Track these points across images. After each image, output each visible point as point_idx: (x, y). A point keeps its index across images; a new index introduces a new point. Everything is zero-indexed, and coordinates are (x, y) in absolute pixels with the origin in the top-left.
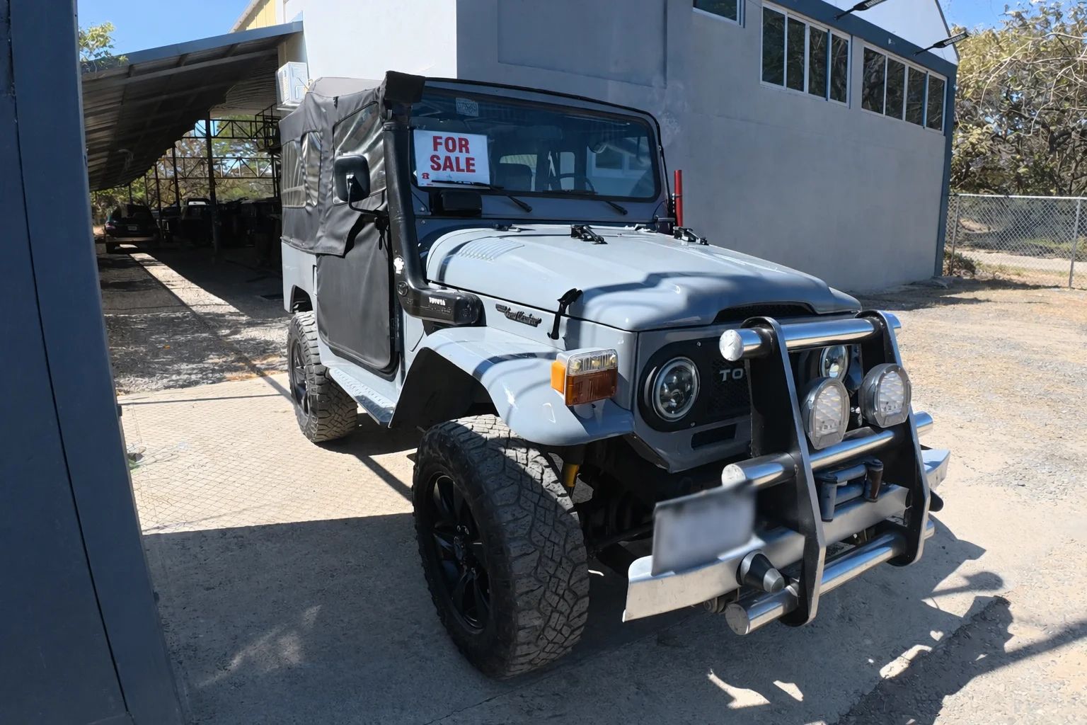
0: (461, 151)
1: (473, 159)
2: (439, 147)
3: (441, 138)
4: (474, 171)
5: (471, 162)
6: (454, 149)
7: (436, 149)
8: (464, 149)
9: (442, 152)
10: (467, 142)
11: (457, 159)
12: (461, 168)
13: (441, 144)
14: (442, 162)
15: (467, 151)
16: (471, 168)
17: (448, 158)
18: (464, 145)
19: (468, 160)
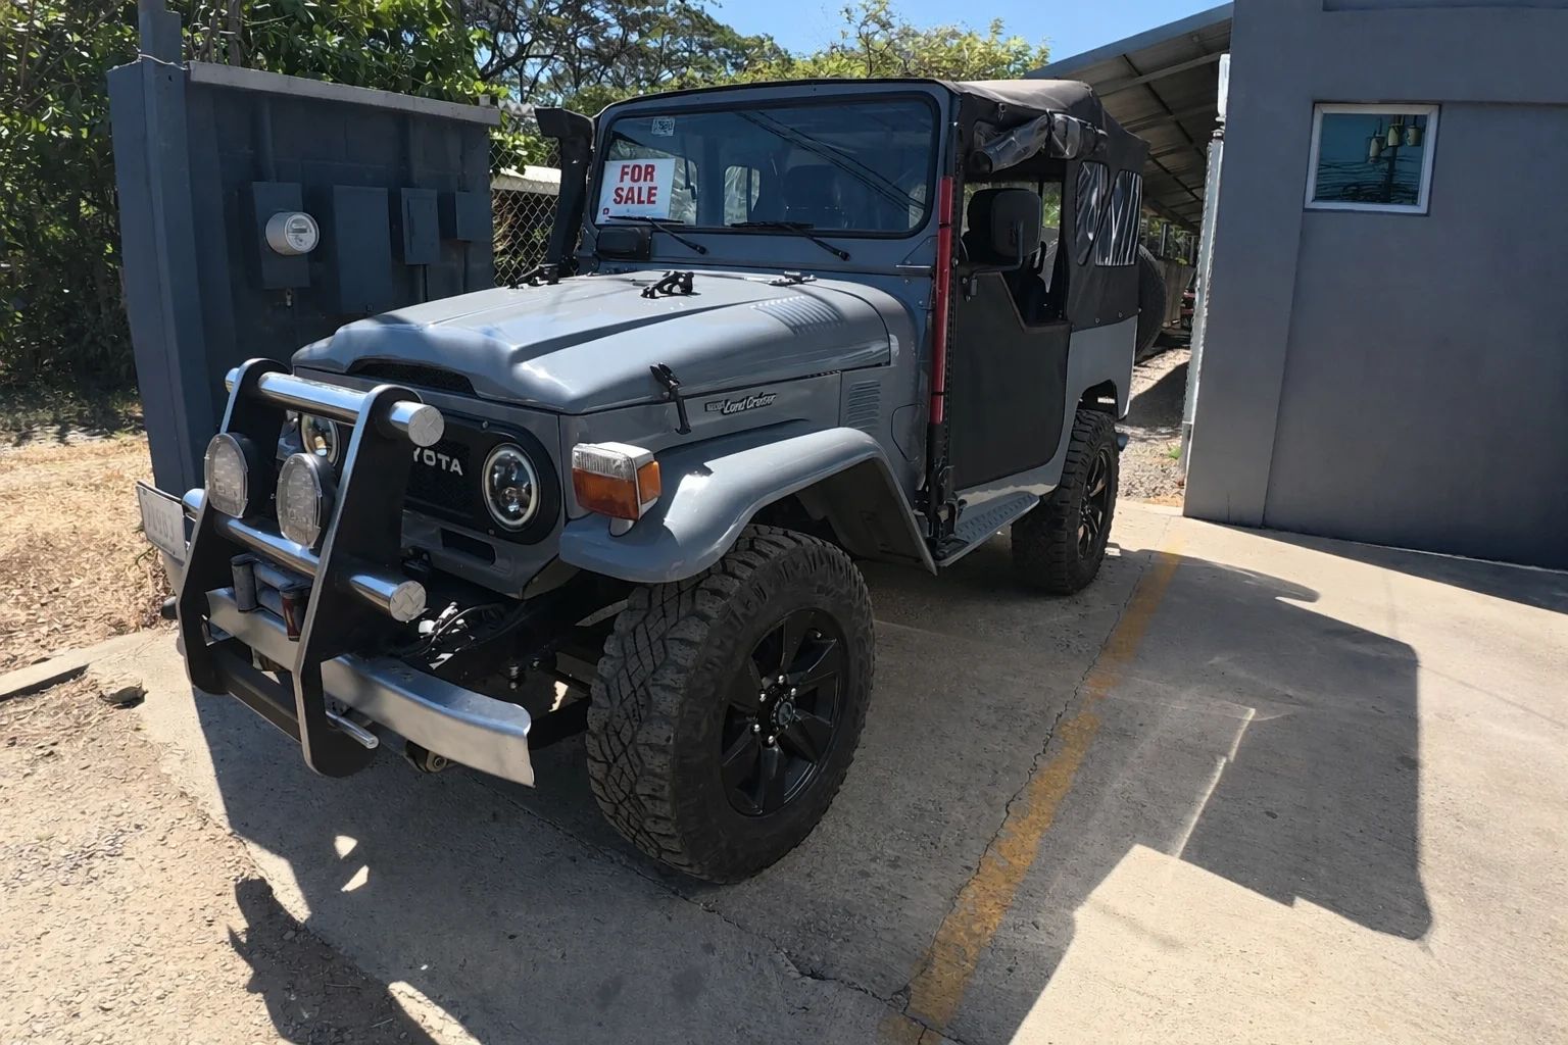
0: (645, 180)
1: (655, 188)
2: (625, 177)
3: (628, 167)
4: (654, 202)
5: (653, 191)
6: (639, 179)
7: (622, 180)
8: (649, 177)
9: (627, 183)
10: (653, 167)
11: (640, 189)
12: (642, 199)
13: (627, 173)
14: (624, 194)
15: (652, 180)
16: (652, 199)
17: (631, 189)
18: (650, 171)
19: (650, 189)
